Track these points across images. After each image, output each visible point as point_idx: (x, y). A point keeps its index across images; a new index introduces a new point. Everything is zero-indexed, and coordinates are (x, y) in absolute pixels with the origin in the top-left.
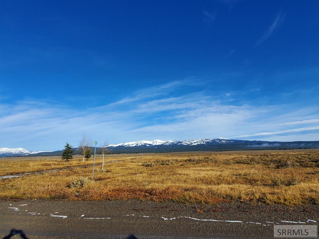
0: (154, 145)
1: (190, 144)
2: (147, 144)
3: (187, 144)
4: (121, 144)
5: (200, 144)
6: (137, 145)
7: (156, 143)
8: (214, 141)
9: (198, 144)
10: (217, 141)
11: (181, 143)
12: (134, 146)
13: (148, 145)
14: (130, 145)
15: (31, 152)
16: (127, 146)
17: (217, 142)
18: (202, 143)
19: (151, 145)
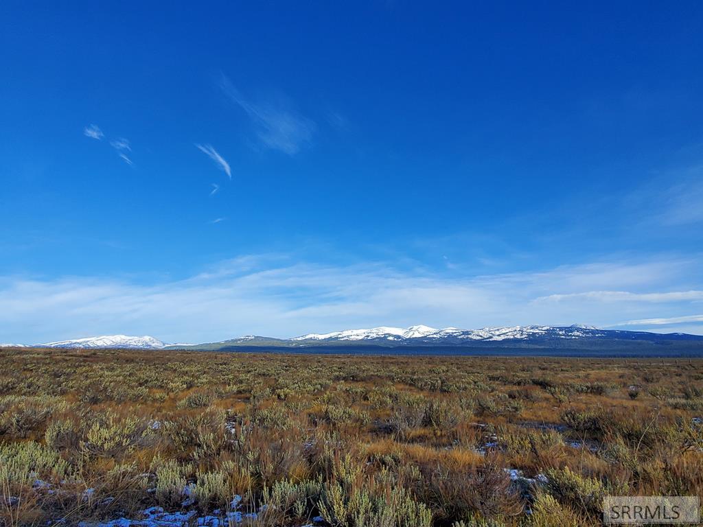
0: (408, 337)
1: (487, 338)
2: (390, 335)
3: (481, 336)
4: (333, 334)
5: (512, 337)
6: (368, 336)
7: (411, 333)
8: (551, 332)
9: (506, 337)
10: (561, 333)
11: (469, 334)
12: (360, 338)
13: (391, 338)
14: (352, 337)
15: (164, 344)
16: (345, 339)
17: (559, 334)
18: (519, 337)
19: (399, 337)
